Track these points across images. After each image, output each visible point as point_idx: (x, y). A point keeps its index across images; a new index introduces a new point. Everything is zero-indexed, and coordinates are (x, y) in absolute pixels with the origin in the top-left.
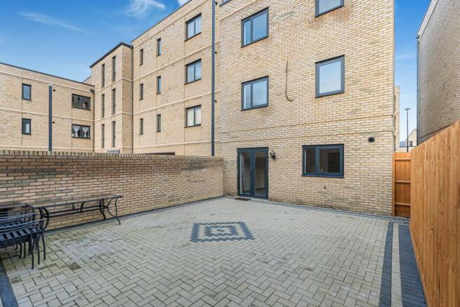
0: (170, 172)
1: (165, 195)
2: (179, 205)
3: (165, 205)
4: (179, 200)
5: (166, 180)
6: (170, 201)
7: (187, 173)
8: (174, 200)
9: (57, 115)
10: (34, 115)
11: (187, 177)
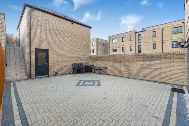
0: (129, 61)
1: (127, 72)
2: (134, 79)
3: (127, 76)
4: (135, 76)
5: (128, 65)
6: (129, 75)
7: (141, 63)
8: (132, 75)
9: (165, 40)
10: (156, 41)
11: (140, 65)
